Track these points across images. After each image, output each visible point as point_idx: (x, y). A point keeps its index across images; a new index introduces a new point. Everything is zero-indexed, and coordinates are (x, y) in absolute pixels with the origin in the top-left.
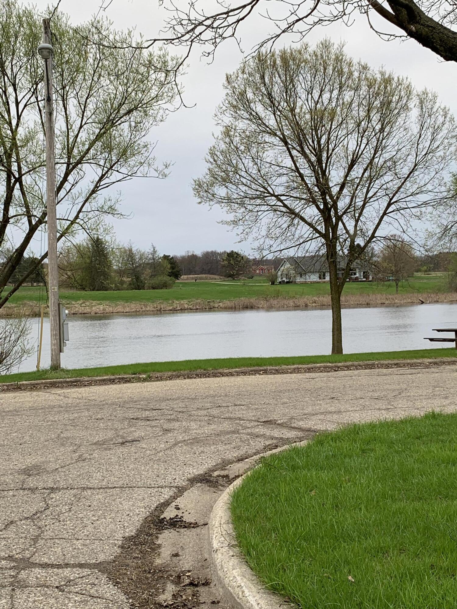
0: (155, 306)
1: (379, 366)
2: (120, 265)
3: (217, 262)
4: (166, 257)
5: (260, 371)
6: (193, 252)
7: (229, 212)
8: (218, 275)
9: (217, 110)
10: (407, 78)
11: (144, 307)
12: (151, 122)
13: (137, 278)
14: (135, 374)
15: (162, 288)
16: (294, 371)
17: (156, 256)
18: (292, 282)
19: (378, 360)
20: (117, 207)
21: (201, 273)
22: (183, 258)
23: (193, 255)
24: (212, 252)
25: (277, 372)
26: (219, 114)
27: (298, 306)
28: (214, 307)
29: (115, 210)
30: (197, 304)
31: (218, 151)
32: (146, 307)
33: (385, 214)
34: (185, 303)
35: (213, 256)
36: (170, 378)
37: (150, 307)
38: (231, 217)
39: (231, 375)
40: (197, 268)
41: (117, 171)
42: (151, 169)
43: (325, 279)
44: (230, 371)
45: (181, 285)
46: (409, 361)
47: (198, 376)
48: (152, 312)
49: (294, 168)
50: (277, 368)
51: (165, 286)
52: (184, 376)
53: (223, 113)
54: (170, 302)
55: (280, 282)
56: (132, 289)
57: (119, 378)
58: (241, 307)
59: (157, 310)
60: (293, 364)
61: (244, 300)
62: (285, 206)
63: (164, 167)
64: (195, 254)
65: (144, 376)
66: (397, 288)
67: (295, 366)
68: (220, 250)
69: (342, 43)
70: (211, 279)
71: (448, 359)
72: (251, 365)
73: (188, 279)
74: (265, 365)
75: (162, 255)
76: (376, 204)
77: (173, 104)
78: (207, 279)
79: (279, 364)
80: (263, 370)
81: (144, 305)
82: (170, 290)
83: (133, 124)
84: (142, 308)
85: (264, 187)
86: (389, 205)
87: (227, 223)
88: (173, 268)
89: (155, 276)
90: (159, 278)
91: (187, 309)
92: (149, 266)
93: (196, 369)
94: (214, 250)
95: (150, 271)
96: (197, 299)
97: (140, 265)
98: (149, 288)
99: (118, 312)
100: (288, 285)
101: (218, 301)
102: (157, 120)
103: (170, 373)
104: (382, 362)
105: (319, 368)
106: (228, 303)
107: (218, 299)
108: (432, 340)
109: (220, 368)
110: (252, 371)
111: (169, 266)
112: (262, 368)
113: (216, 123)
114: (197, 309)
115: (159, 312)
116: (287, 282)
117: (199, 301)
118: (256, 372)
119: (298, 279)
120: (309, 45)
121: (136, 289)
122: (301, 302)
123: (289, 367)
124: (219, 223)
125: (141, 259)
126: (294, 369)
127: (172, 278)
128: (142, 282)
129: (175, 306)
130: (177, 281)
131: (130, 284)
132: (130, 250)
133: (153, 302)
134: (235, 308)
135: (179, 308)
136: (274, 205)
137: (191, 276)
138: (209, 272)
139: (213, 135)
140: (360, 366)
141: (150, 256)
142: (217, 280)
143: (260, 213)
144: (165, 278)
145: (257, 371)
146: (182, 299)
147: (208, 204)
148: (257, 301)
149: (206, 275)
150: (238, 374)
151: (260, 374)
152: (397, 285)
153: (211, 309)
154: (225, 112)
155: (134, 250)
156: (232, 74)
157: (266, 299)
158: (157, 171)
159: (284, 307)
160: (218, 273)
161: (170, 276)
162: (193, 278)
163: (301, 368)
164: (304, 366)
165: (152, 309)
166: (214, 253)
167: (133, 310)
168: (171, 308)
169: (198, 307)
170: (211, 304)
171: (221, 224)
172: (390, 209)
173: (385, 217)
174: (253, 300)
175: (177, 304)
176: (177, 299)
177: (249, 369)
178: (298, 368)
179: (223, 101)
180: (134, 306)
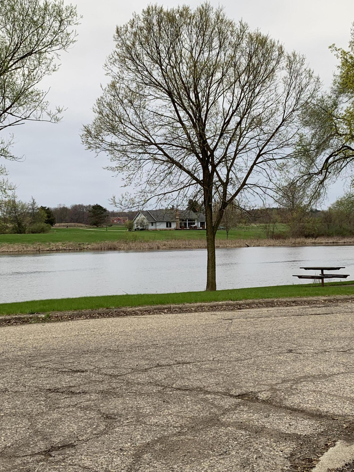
0: (35, 247)
1: (279, 303)
2: (5, 214)
3: (84, 213)
4: (43, 208)
5: (164, 309)
6: (64, 205)
7: (112, 160)
8: (84, 223)
9: (107, 60)
10: (278, 42)
11: (25, 248)
12: (43, 71)
13: (19, 224)
14: (32, 314)
15: (40, 233)
16: (198, 309)
17: (35, 206)
18: (145, 229)
19: (276, 297)
20: (10, 149)
21: (71, 222)
22: (56, 209)
23: (64, 207)
24: (79, 205)
25: (181, 311)
26: (109, 64)
27: (152, 248)
28: (84, 249)
29: (8, 153)
30: (69, 246)
31: (105, 102)
32: (27, 247)
33: (255, 164)
34: (60, 245)
35: (80, 208)
36: (71, 318)
37: (31, 248)
38: (115, 164)
39: (135, 313)
40: (67, 218)
41: (11, 114)
42: (44, 113)
43: (170, 226)
44: (134, 309)
45: (55, 231)
46: (305, 299)
47: (102, 315)
48: (32, 252)
49: (177, 118)
50: (180, 306)
51: (42, 231)
52: (85, 315)
53: (113, 63)
54: (47, 243)
55: (135, 230)
56: (15, 233)
57: (16, 319)
58: (106, 248)
59: (37, 250)
60: (196, 302)
61: (108, 243)
62: (165, 154)
63: (57, 112)
64: (65, 207)
65: (43, 316)
66: (227, 235)
67: (198, 304)
68: (86, 204)
69: (220, 7)
70: (78, 226)
71: (341, 296)
72: (153, 303)
73: (60, 226)
74: (168, 303)
75: (39, 206)
76: (244, 156)
77: (67, 50)
78: (75, 227)
79: (182, 302)
80: (166, 308)
81: (26, 246)
82: (47, 234)
83: (26, 73)
84: (23, 249)
85: (146, 137)
86: (259, 156)
87: (112, 169)
88: (48, 217)
89: (34, 222)
90: (38, 225)
91: (62, 250)
92: (29, 215)
93: (98, 307)
94: (81, 204)
95: (30, 219)
96: (70, 242)
97: (22, 214)
98: (29, 232)
99: (3, 252)
100: (142, 231)
101: (87, 243)
102: (50, 69)
103: (70, 313)
104: (280, 299)
105: (222, 306)
106: (95, 245)
107: (87, 242)
108: (300, 277)
109: (123, 306)
110: (155, 309)
111: (46, 215)
112: (165, 306)
113: (106, 72)
114: (70, 250)
115: (38, 252)
116: (141, 230)
117: (71, 243)
118: (160, 311)
119: (150, 227)
120: (190, 8)
121: (18, 233)
122: (154, 246)
123: (192, 304)
124: (105, 169)
125: (22, 208)
126: (198, 307)
127: (49, 225)
128: (23, 228)
129: (51, 247)
130: (52, 228)
131: (13, 229)
132: (14, 202)
133: (33, 244)
134: (101, 249)
135: (54, 249)
136: (156, 154)
137: (63, 224)
138: (77, 221)
139: (101, 87)
140: (260, 303)
141: (30, 207)
142: (83, 227)
143: (142, 161)
144: (42, 225)
145: (160, 309)
146: (57, 241)
147: (94, 151)
148: (119, 244)
149: (75, 224)
150: (143, 313)
151: (165, 313)
152: (227, 232)
153: (81, 250)
154: (115, 63)
155: (17, 201)
156: (122, 26)
157: (126, 242)
158: (49, 115)
159: (140, 249)
160: (84, 222)
161: (47, 223)
162: (64, 226)
163: (204, 306)
164: (206, 304)
165: (32, 249)
166: (81, 206)
167: (16, 250)
168: (48, 249)
169: (70, 248)
170: (82, 246)
171: (107, 170)
172: (260, 160)
173: (255, 166)
174: (115, 243)
175: (53, 245)
176: (53, 241)
177: (153, 307)
178: (201, 306)
179: (113, 53)
180: (16, 247)
